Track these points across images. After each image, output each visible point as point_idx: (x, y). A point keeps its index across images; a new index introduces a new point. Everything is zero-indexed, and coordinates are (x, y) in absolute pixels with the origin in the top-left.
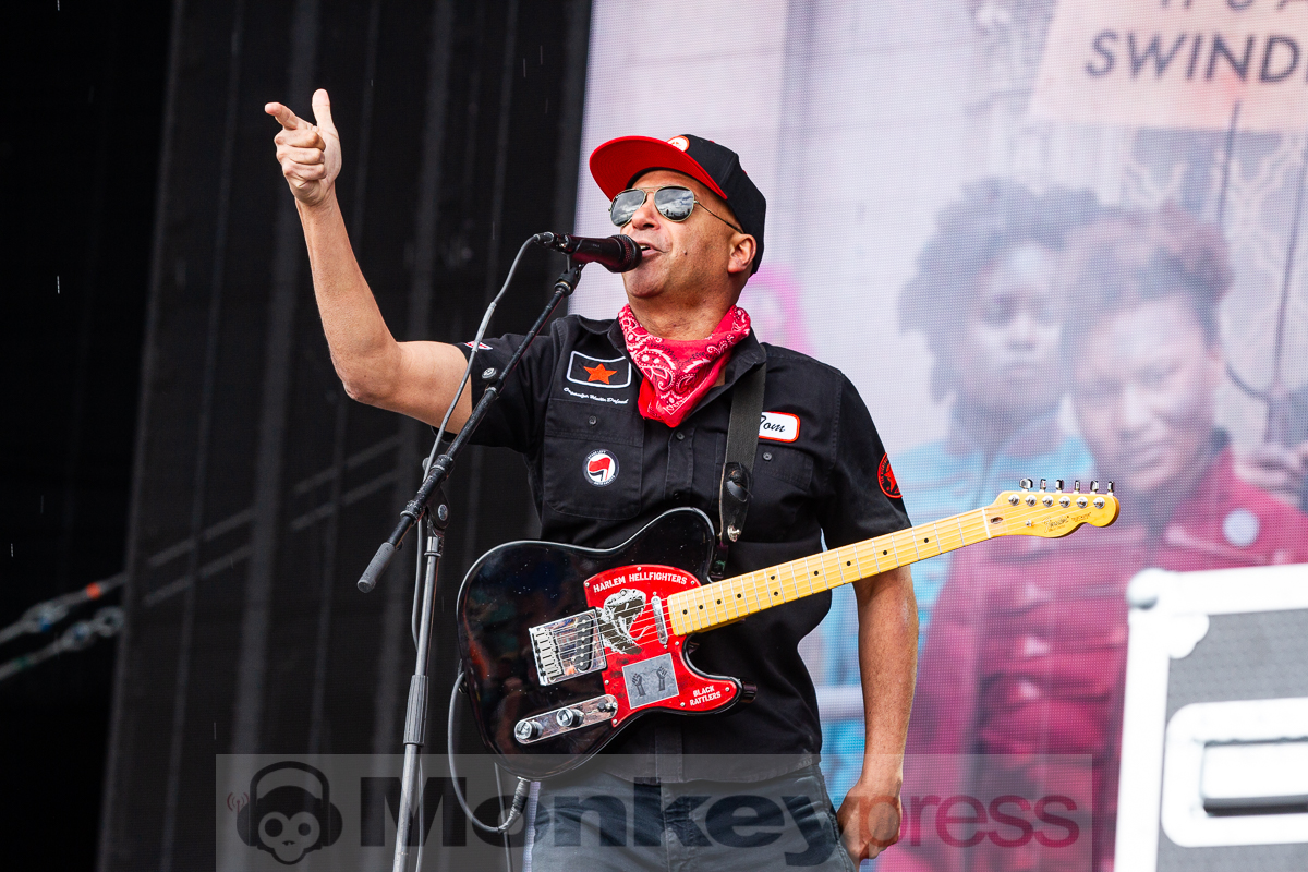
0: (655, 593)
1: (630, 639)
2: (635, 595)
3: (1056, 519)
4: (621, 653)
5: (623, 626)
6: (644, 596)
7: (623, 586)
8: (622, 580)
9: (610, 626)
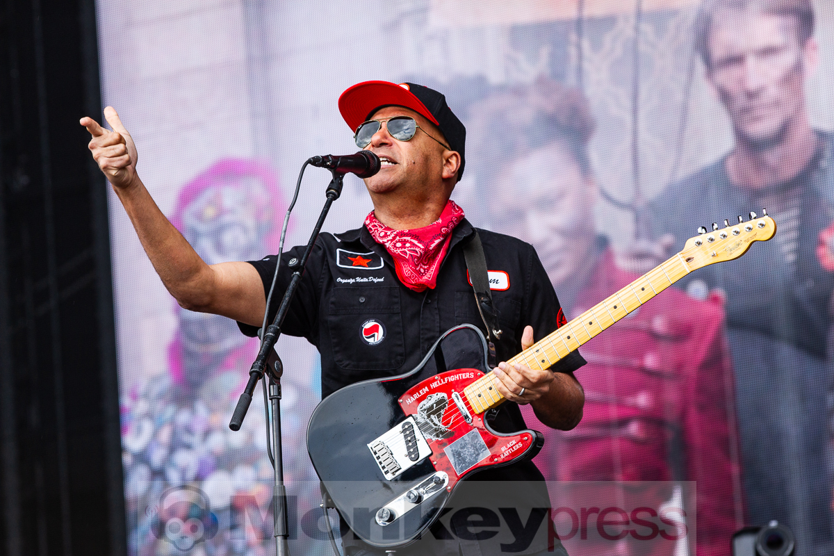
0: (453, 390)
1: (443, 428)
2: (438, 397)
3: (731, 246)
4: (440, 439)
5: (436, 421)
6: (445, 395)
7: (428, 393)
8: (426, 389)
9: (427, 423)
